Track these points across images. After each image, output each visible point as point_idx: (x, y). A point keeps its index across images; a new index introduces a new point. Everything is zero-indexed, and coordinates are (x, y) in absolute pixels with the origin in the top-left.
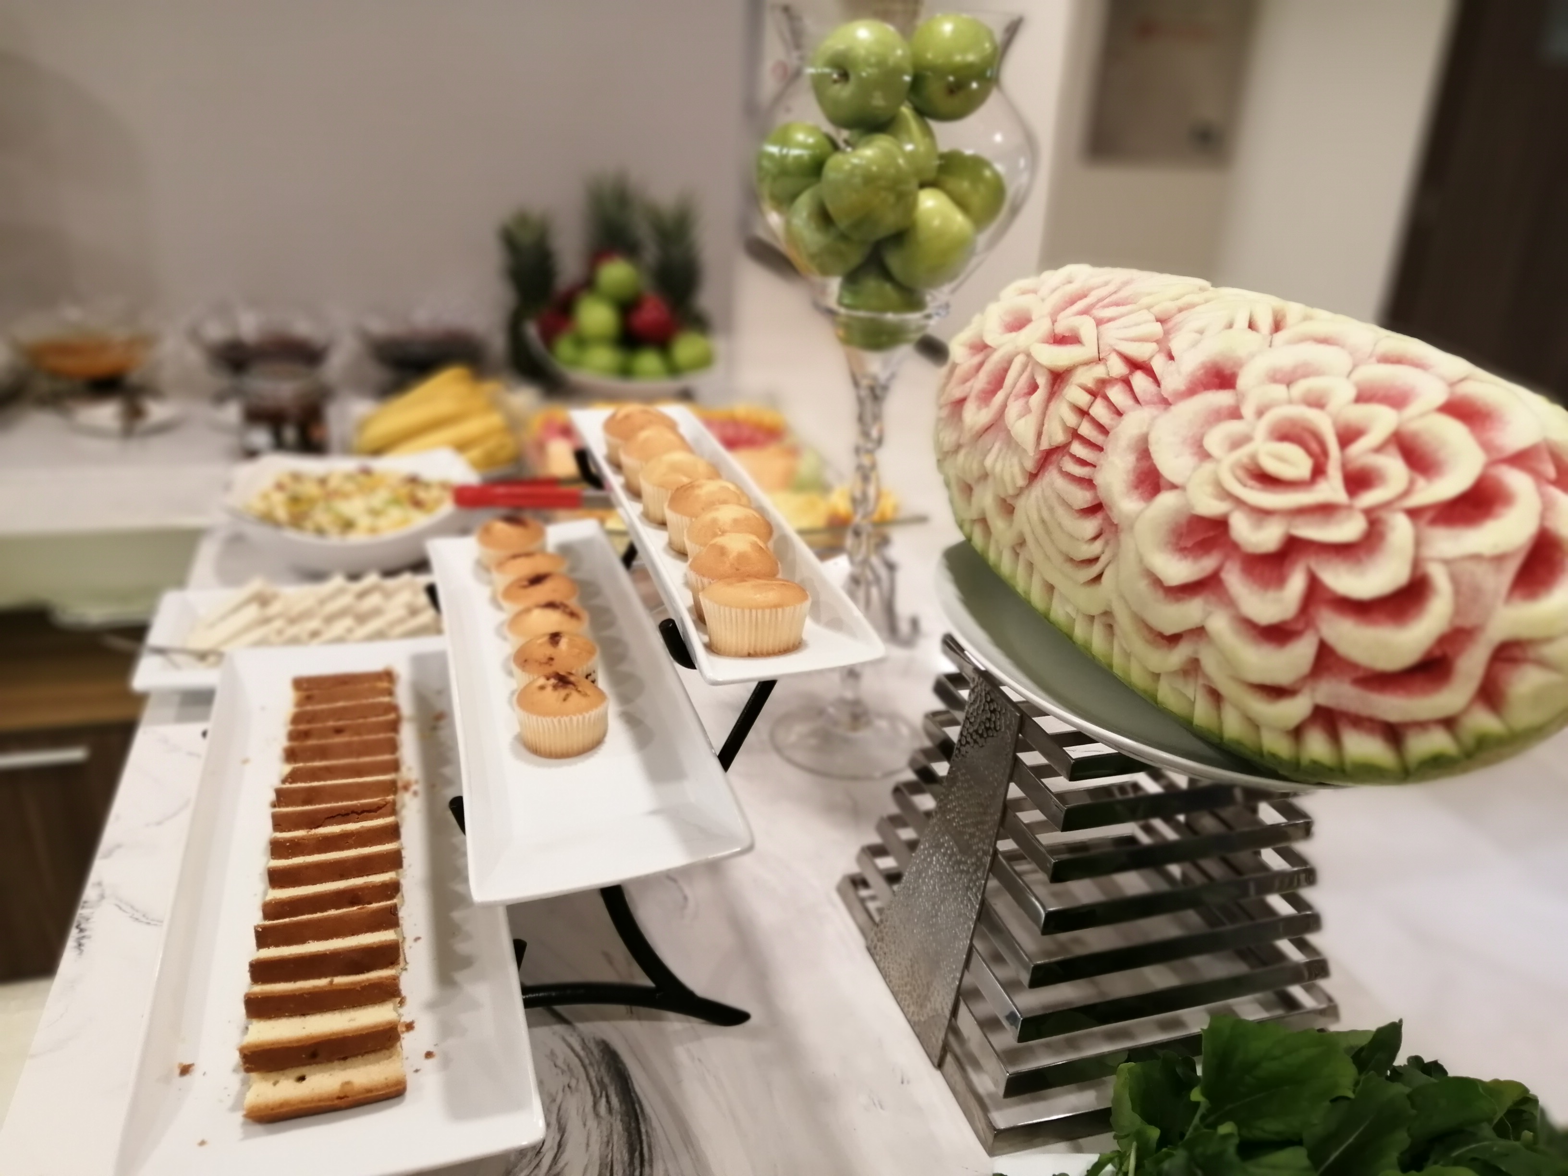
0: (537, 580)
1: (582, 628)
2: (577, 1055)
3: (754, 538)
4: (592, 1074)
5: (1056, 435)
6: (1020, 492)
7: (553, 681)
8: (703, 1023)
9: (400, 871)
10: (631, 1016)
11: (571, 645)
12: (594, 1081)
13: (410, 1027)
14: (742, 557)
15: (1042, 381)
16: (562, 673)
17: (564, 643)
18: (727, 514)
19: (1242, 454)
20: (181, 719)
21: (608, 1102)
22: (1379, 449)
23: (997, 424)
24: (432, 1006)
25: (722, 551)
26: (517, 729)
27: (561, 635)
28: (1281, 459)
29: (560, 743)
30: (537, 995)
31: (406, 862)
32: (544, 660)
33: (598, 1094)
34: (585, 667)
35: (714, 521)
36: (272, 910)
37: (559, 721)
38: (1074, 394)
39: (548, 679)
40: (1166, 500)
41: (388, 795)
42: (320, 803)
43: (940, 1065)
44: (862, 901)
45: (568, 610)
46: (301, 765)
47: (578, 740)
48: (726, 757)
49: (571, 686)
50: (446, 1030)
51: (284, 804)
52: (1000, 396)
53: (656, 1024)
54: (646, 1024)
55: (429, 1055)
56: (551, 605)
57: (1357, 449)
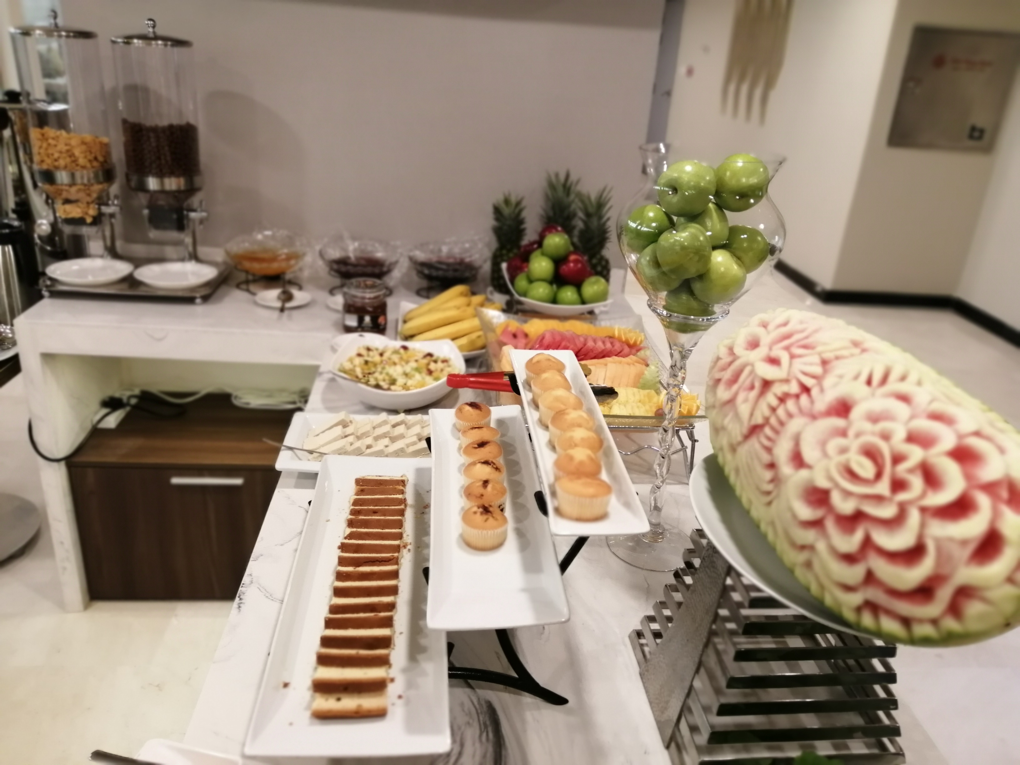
0: (482, 444)
1: (503, 478)
2: (475, 707)
3: (589, 452)
4: (481, 719)
5: (758, 420)
6: (739, 444)
7: (481, 510)
8: (542, 701)
9: (397, 596)
10: (505, 691)
11: (494, 488)
12: (482, 722)
13: (392, 680)
14: (581, 463)
15: (758, 384)
16: (486, 505)
17: (490, 487)
18: (579, 434)
19: (842, 458)
20: (297, 486)
21: (487, 735)
22: (911, 471)
23: (731, 402)
24: (405, 671)
25: (571, 458)
26: (460, 531)
27: (489, 482)
28: (861, 465)
29: (480, 543)
30: (457, 672)
31: (400, 591)
32: (479, 495)
33: (483, 730)
34: (499, 502)
35: (571, 438)
36: (334, 609)
37: (482, 532)
38: (771, 398)
39: (479, 508)
40: (804, 473)
41: (395, 553)
42: (362, 553)
43: (668, 747)
44: (642, 645)
45: (495, 466)
46: (355, 530)
47: (490, 543)
48: (564, 565)
49: (489, 514)
50: (410, 685)
51: (344, 551)
52: (735, 387)
53: (519, 697)
54: (512, 695)
55: (400, 697)
56: (486, 463)
57: (902, 468)
